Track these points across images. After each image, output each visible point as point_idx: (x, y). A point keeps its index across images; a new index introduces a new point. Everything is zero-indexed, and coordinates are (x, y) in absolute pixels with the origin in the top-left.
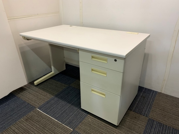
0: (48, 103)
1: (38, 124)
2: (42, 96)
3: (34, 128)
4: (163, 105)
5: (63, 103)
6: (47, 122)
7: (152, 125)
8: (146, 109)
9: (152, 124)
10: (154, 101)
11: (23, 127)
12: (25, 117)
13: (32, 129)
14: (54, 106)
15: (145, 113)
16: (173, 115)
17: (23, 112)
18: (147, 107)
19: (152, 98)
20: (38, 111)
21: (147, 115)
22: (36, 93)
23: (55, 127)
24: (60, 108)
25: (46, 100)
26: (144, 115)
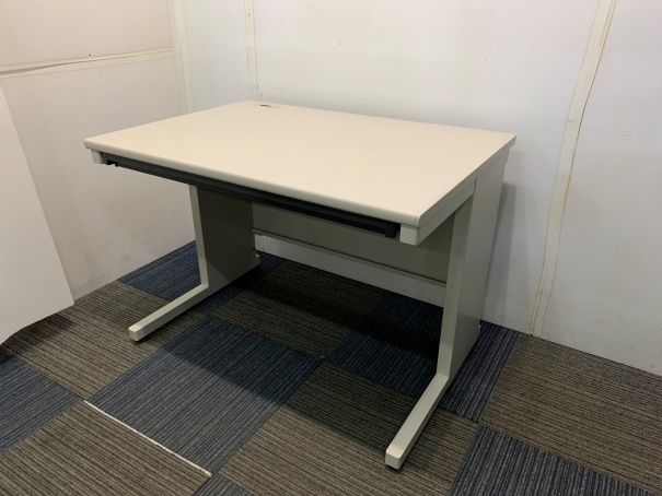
0: (126, 378)
1: (85, 458)
2: (107, 354)
3: (69, 471)
4: (534, 380)
5: (182, 380)
6: (119, 448)
7: (489, 449)
8: (475, 394)
9: (491, 445)
10: (506, 365)
11: (32, 467)
12: (39, 432)
13: (63, 474)
14: (147, 392)
15: (469, 406)
16: (565, 415)
17: (34, 415)
18: (479, 386)
19: (500, 353)
20: (89, 408)
21: (474, 413)
22: (91, 346)
23: (146, 465)
24: (169, 397)
25: (122, 370)
26: (464, 416)
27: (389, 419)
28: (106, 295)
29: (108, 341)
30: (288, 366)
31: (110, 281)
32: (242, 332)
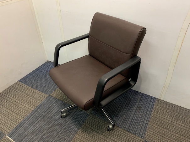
0: (21, 125)
2: (14, 114)
4: (161, 119)
5: (41, 125)
8: (142, 126)
10: (152, 113)
14: (28, 131)
15: (140, 132)
16: (173, 133)
18: (143, 122)
19: (150, 107)
20: (8, 139)
21: (142, 134)
22: (8, 111)
24: (36, 132)
25: (20, 121)
26: (139, 136)
27: (113, 139)
28: (14, 88)
29: (15, 108)
30: (77, 117)
31: (15, 82)
32: (61, 103)
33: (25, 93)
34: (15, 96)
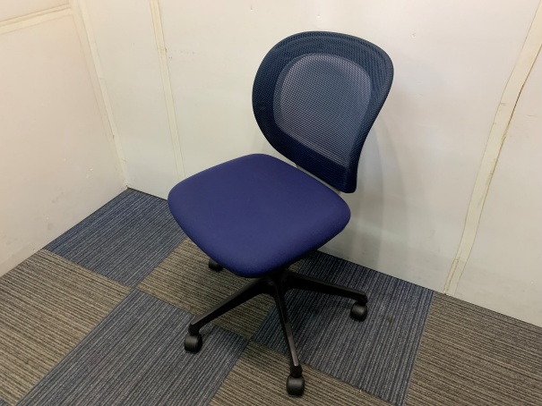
0: (53, 376)
2: (33, 345)
5: (111, 375)
8: (397, 371)
10: (424, 333)
14: (75, 392)
15: (392, 388)
16: (483, 391)
18: (401, 361)
19: (417, 319)
21: (398, 395)
24: (99, 396)
25: (49, 366)
26: (389, 400)
28: (32, 268)
29: (35, 328)
30: (216, 348)
31: (35, 251)
32: (169, 309)
33: (64, 283)
34: (35, 292)
